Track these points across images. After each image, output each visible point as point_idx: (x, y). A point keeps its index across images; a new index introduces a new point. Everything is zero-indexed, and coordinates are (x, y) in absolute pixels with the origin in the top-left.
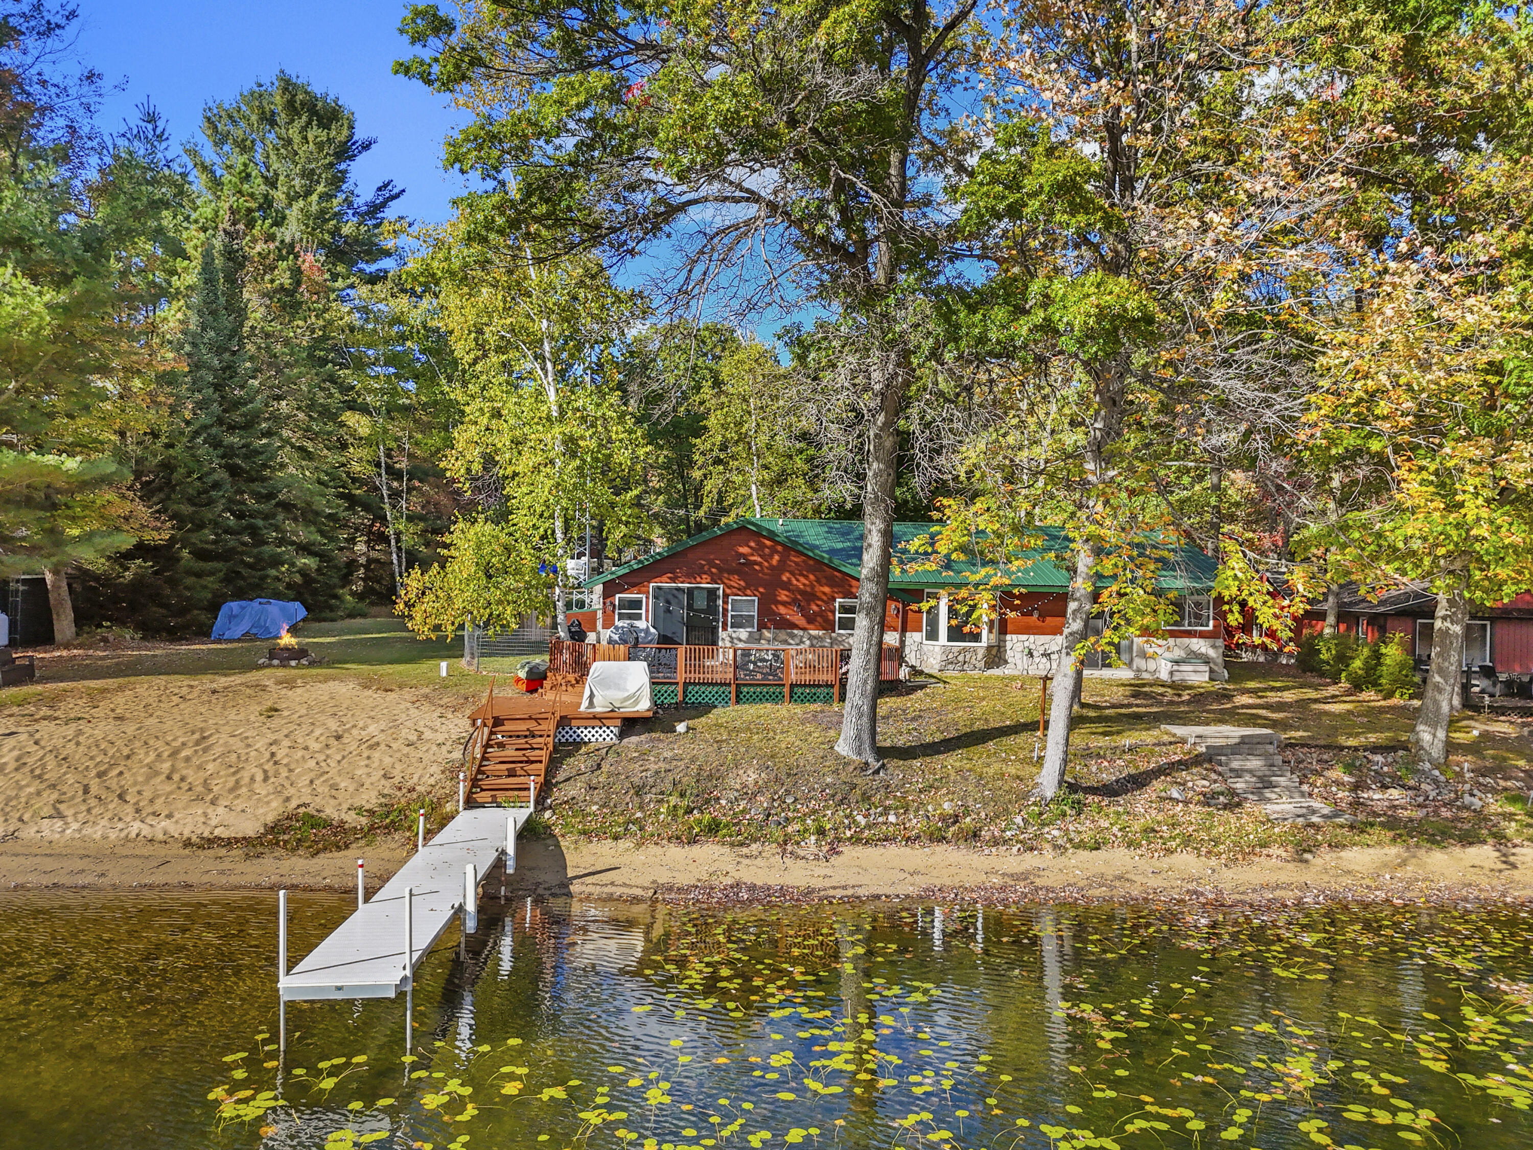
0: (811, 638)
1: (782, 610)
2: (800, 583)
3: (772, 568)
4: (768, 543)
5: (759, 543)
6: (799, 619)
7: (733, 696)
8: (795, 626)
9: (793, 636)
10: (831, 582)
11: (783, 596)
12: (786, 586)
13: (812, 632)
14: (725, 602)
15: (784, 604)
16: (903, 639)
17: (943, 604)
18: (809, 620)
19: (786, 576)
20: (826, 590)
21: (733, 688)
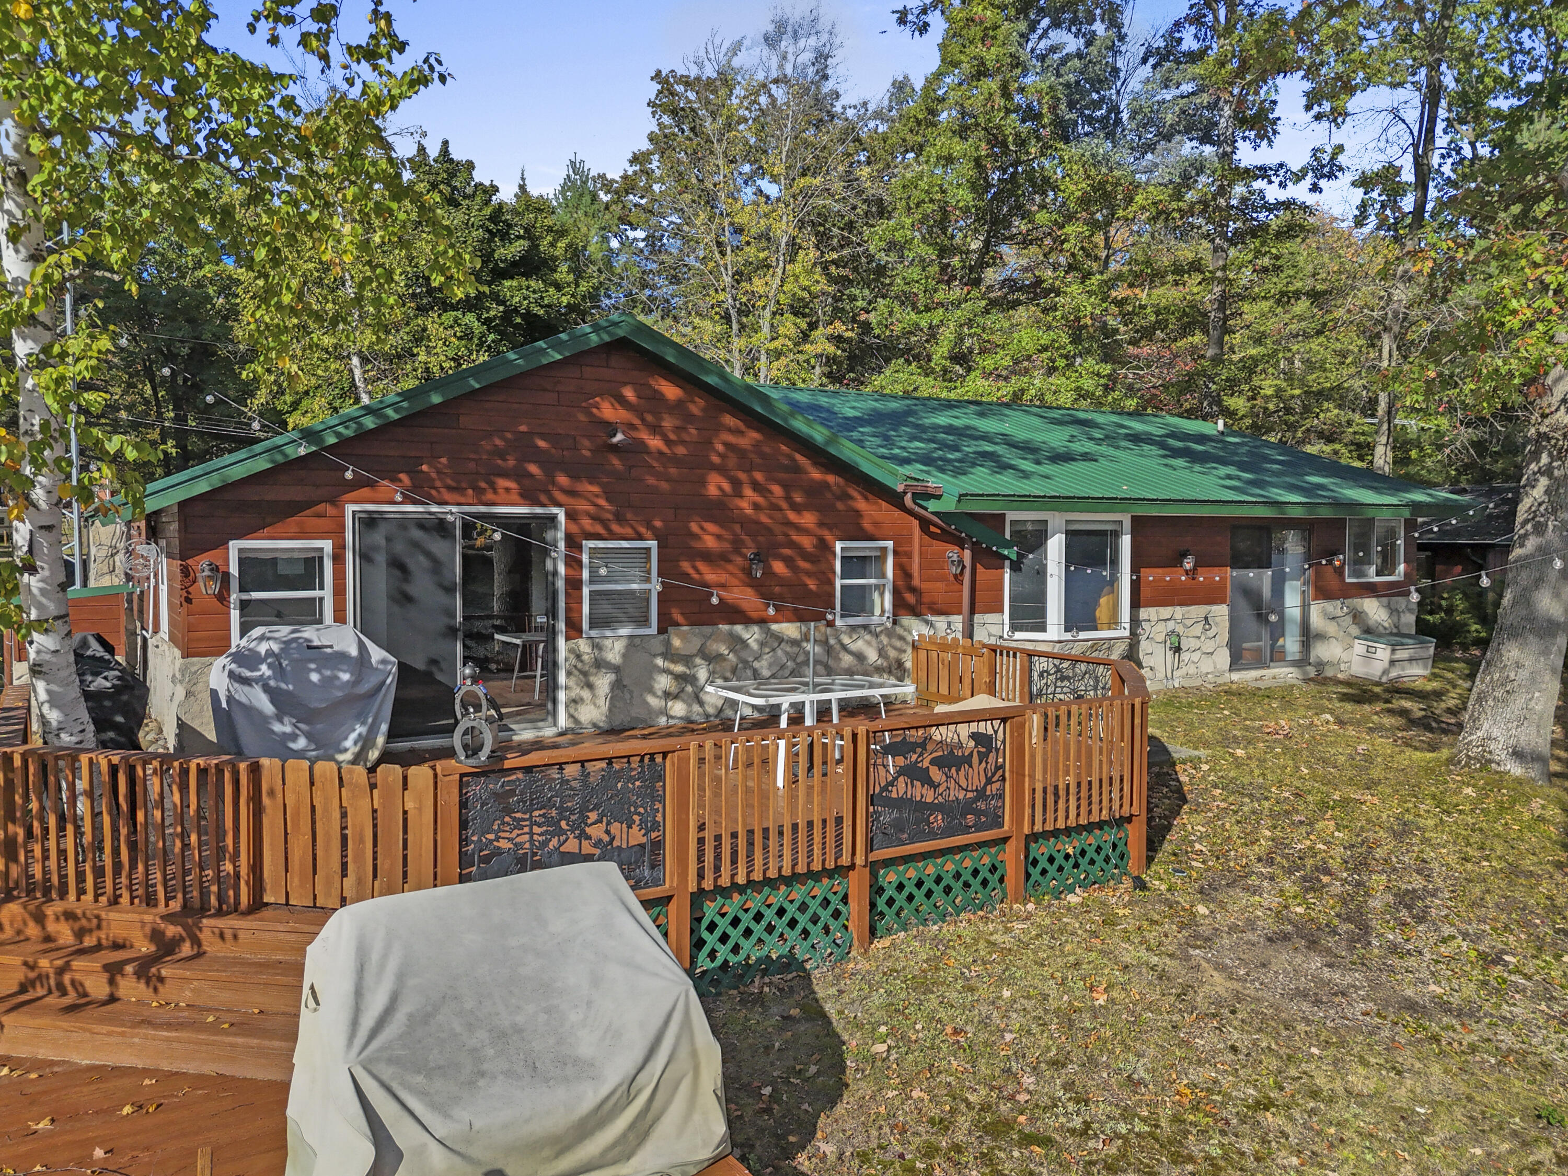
1: (708, 575)
2: (749, 505)
3: (680, 462)
4: (671, 391)
6: (746, 598)
7: (856, 910)
10: (822, 499)
11: (709, 536)
12: (715, 510)
13: (779, 629)
14: (573, 562)
16: (969, 633)
17: (1055, 546)
18: (767, 597)
19: (715, 485)
20: (808, 519)
21: (856, 884)
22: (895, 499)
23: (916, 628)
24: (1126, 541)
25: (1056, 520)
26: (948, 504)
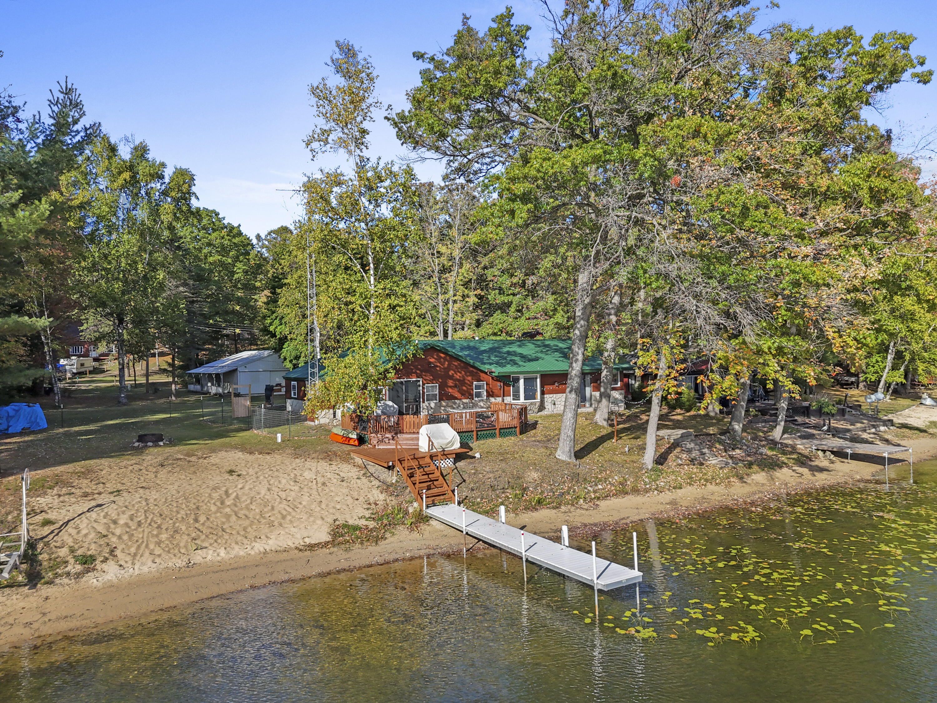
0: (463, 404)
1: (450, 390)
2: (458, 376)
3: (445, 368)
4: (442, 355)
5: (438, 355)
6: (457, 395)
7: (475, 437)
8: (456, 398)
9: (455, 403)
10: (472, 374)
11: (450, 383)
12: (451, 377)
13: (464, 401)
14: (423, 388)
15: (451, 387)
16: (503, 400)
17: (522, 382)
18: (462, 394)
19: (451, 373)
20: (470, 378)
21: (475, 433)
22: (486, 373)
23: (492, 400)
24: (538, 380)
25: (521, 376)
26: (496, 374)
